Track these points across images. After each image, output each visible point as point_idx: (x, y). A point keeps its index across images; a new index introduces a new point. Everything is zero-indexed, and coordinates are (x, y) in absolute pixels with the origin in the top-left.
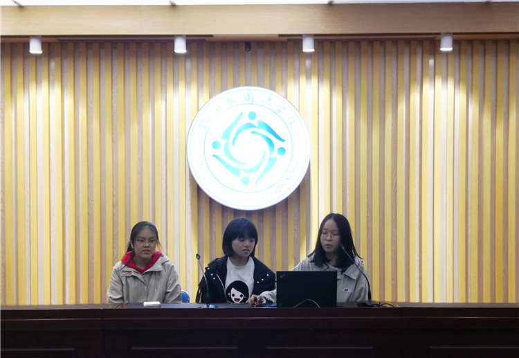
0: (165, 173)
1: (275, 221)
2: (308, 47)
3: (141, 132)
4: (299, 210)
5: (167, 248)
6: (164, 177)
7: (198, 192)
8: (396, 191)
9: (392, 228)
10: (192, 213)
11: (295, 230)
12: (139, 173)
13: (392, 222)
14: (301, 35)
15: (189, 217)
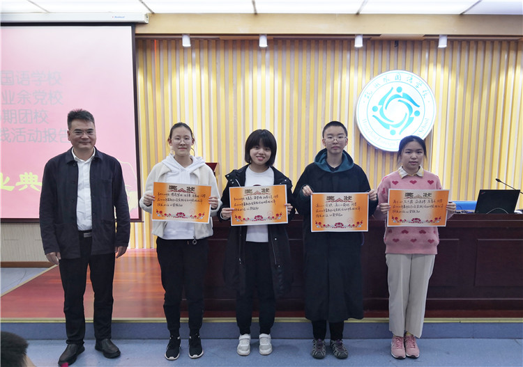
2: (443, 44)
7: (360, 137)
10: (355, 154)
14: (438, 36)
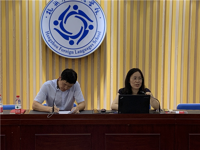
0: (28, 37)
1: (87, 64)
3: (14, 15)
4: (100, 59)
5: (29, 78)
6: (27, 40)
7: (46, 48)
8: (152, 48)
9: (149, 68)
10: (42, 60)
11: (98, 69)
12: (14, 37)
13: (149, 65)
15: (41, 61)
